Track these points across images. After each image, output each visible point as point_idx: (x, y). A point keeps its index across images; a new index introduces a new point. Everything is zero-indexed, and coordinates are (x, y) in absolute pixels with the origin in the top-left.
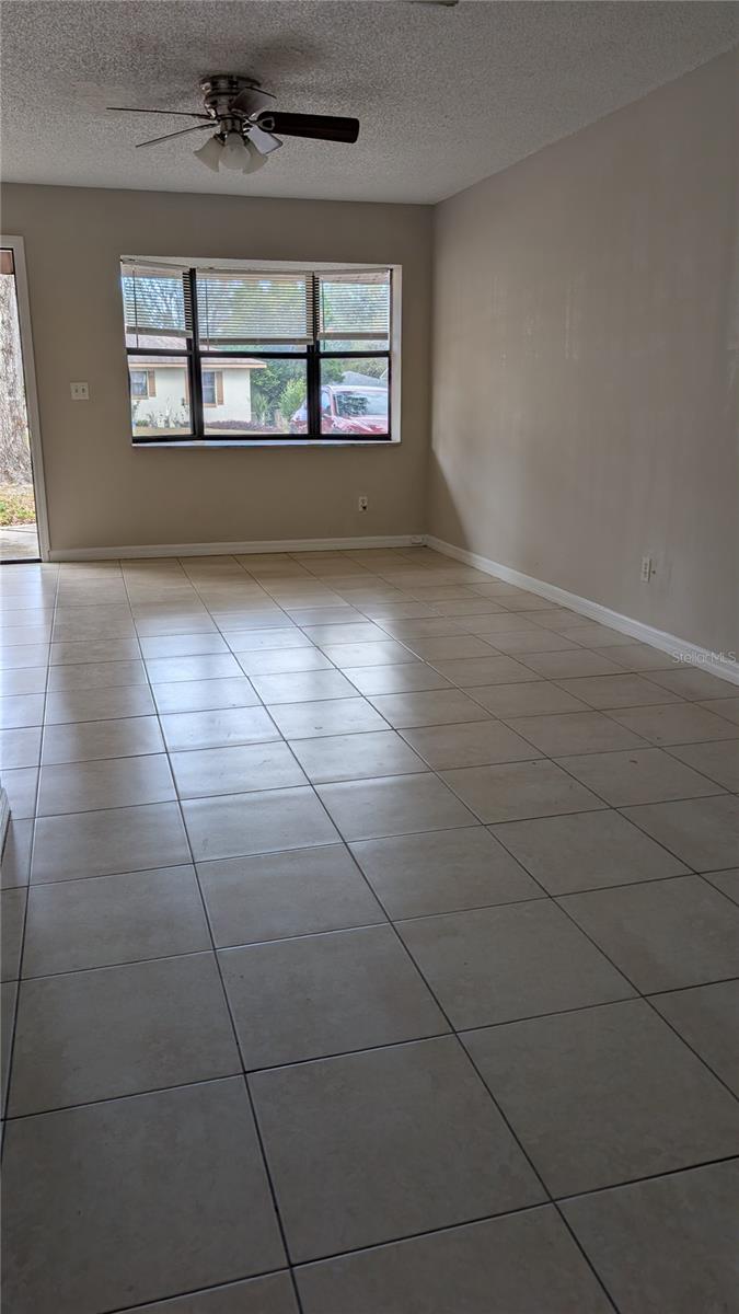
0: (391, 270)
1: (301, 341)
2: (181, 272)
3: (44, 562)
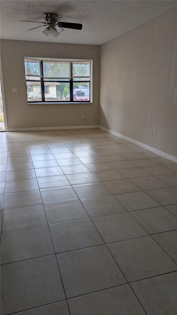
0: (90, 61)
1: (68, 78)
2: (39, 61)
3: (6, 132)
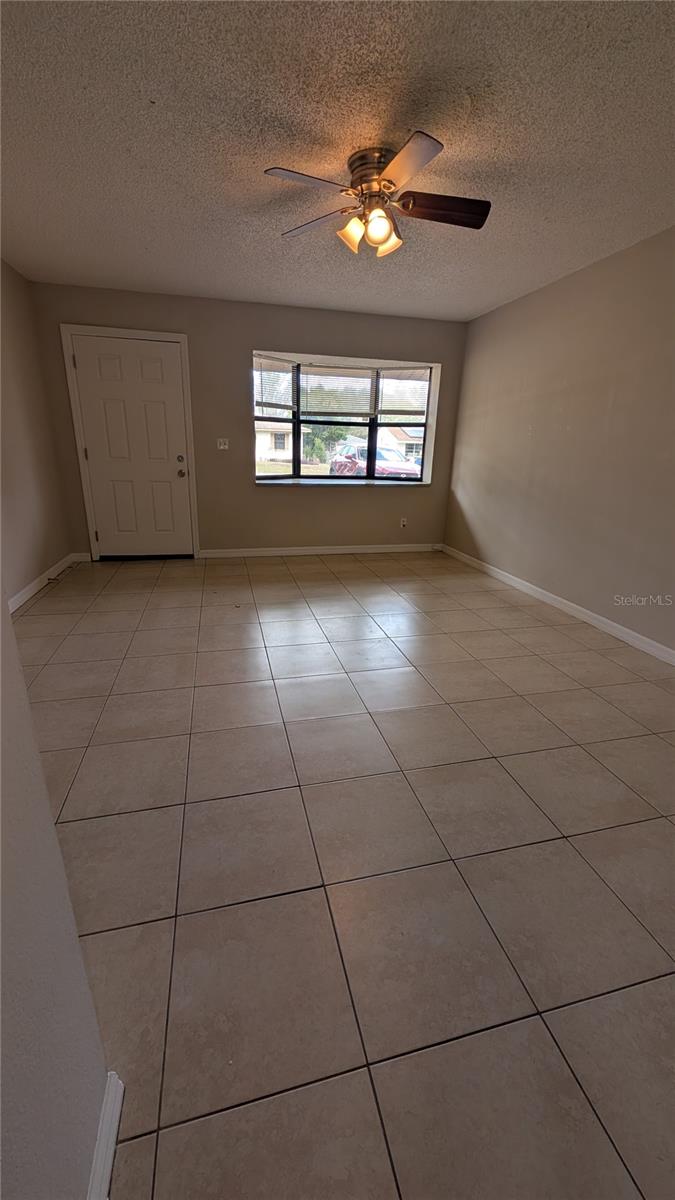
0: (431, 368)
1: (366, 415)
2: (291, 365)
3: (196, 557)
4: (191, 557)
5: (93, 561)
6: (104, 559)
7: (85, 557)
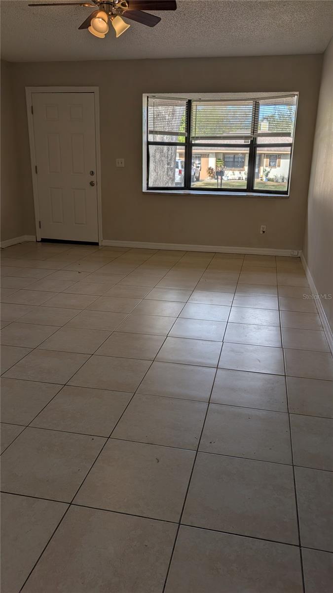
2: (185, 102)
3: (100, 244)
4: (97, 244)
5: (37, 241)
6: (44, 241)
7: (31, 238)
